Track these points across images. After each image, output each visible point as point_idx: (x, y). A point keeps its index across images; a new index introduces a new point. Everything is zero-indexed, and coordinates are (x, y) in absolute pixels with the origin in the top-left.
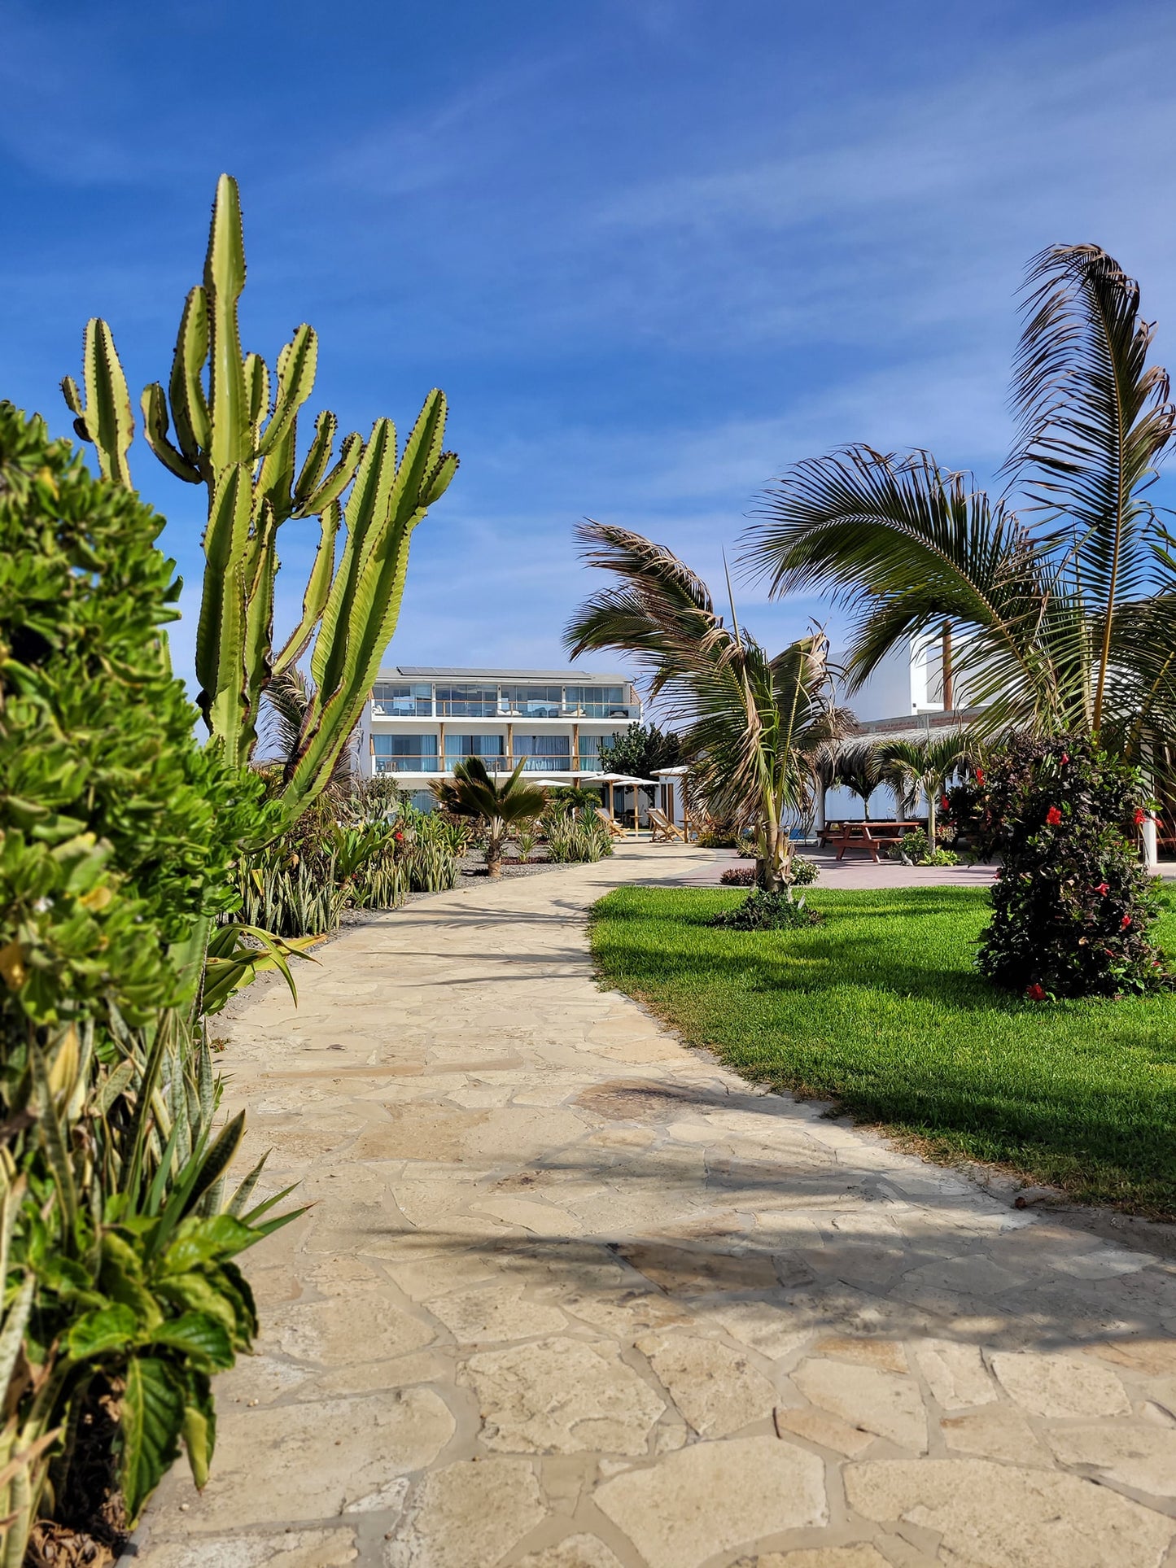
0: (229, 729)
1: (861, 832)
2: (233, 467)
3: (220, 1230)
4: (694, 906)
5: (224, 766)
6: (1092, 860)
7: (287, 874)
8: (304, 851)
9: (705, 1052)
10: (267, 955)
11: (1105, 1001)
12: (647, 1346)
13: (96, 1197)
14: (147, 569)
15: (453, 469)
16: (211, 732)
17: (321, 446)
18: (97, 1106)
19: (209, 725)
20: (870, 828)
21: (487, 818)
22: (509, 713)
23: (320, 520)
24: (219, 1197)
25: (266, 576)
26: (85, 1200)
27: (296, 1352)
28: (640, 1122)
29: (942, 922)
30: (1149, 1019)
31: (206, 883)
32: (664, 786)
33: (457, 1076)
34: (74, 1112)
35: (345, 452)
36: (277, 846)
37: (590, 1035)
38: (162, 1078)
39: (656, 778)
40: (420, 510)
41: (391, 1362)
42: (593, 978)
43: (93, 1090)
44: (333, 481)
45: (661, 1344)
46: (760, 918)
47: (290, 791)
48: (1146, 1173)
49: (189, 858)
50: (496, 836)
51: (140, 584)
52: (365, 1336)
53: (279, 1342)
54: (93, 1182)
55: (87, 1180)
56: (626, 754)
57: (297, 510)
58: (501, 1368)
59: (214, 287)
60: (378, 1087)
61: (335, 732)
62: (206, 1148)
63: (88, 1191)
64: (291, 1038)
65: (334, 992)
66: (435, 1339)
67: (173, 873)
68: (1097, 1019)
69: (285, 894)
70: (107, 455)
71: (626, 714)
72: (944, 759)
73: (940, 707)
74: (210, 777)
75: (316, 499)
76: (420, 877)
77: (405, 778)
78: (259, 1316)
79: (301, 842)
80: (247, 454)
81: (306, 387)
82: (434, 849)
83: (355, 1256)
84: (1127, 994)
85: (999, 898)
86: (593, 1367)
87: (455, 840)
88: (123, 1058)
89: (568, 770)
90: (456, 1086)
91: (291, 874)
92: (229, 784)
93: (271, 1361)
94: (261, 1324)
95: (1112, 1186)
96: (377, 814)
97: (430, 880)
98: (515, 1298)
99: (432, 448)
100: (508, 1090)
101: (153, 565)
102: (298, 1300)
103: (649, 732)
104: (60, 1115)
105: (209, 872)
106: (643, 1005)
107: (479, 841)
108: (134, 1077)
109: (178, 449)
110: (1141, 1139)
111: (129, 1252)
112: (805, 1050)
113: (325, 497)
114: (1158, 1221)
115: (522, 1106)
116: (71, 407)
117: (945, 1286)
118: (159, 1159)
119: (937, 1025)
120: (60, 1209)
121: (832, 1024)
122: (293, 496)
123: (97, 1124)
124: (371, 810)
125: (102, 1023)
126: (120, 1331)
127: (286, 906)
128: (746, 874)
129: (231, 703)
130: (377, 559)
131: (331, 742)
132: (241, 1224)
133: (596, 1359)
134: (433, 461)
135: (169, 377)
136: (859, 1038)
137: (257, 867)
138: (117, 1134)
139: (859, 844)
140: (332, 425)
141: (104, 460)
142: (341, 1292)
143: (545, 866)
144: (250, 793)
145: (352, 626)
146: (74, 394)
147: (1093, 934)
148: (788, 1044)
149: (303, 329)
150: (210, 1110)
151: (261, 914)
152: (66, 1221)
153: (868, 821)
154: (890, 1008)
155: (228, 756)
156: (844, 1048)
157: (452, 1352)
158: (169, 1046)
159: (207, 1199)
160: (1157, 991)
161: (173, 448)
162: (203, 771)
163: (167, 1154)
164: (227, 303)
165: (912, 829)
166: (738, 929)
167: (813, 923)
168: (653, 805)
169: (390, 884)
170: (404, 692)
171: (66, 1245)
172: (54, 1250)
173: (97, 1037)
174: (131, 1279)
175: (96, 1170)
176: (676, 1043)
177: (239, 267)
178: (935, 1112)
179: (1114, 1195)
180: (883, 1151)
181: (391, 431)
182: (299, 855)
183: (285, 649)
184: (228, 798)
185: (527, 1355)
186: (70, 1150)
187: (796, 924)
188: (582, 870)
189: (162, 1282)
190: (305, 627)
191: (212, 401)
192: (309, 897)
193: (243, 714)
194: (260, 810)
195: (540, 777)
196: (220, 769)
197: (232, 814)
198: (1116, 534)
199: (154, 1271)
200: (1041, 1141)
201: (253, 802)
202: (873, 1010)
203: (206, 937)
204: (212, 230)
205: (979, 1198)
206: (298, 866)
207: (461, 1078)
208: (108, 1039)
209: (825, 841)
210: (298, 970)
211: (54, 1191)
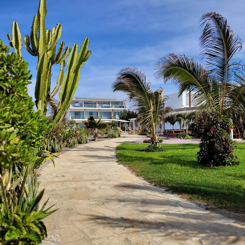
0: (42, 108)
1: (172, 132)
2: (44, 53)
3: (40, 214)
4: (138, 147)
5: (40, 116)
6: (221, 137)
7: (52, 140)
8: (56, 135)
9: (141, 177)
10: (48, 156)
11: (223, 167)
12: (129, 239)
13: (12, 207)
14: (25, 73)
15: (90, 54)
16: (38, 109)
17: (61, 49)
18: (13, 187)
19: (37, 107)
20: (174, 131)
21: (94, 129)
22: (99, 107)
23: (61, 64)
24: (39, 207)
25: (49, 76)
26: (10, 207)
27: (55, 240)
28: (127, 192)
29: (189, 150)
30: (232, 171)
31: (36, 141)
32: (131, 122)
33: (89, 182)
34: (8, 188)
35: (66, 50)
36: (50, 134)
37: (116, 174)
38: (27, 182)
39: (129, 121)
40: (83, 63)
41: (75, 242)
42: (117, 162)
43: (12, 184)
44: (63, 56)
45: (132, 238)
46: (151, 149)
47: (54, 122)
48: (233, 203)
49: (32, 135)
50: (96, 132)
51: (23, 76)
52: (70, 236)
53: (51, 238)
54: (12, 204)
55: (11, 203)
56: (123, 116)
57: (56, 62)
58: (98, 243)
59: (40, 15)
60: (72, 184)
61: (64, 109)
62: (36, 197)
63: (11, 206)
64: (53, 174)
65: (63, 165)
66: (84, 237)
67: (29, 138)
68: (222, 171)
69: (52, 144)
70: (17, 50)
71: (123, 107)
72: (190, 117)
73: (188, 106)
74: (37, 118)
75: (60, 60)
76: (80, 141)
77: (77, 120)
78: (47, 232)
79: (55, 133)
80: (46, 50)
81: (59, 36)
82: (83, 135)
83: (67, 220)
84: (228, 165)
85: (201, 146)
86: (118, 243)
87: (88, 133)
88: (18, 177)
89: (111, 119)
90: (88, 184)
91: (53, 140)
92: (41, 120)
93: (50, 242)
94: (48, 234)
95: (226, 205)
96: (71, 128)
97: (82, 142)
98: (101, 228)
99: (86, 49)
100: (99, 185)
101: (26, 72)
102: (55, 229)
103: (128, 111)
104: (5, 189)
105: (37, 138)
106: (127, 167)
107: (93, 134)
108: (21, 182)
109: (32, 49)
110: (232, 195)
111: (19, 218)
112: (161, 177)
113: (62, 60)
114: (236, 212)
115: (102, 188)
116: (9, 40)
117: (192, 226)
118: (26, 199)
119: (189, 172)
120: (5, 209)
121: (167, 172)
122: (55, 59)
123: (13, 191)
124: (70, 127)
125: (14, 170)
126: (17, 235)
127: (52, 147)
128: (148, 141)
129: (42, 103)
130: (74, 73)
131: (63, 111)
132: (44, 212)
133: (119, 241)
134: (86, 52)
135: (30, 34)
136: (173, 174)
137: (46, 138)
138: (17, 194)
139: (172, 135)
140: (63, 44)
141: (16, 51)
142: (64, 227)
143: (106, 139)
144: (46, 122)
145: (68, 87)
146: (10, 37)
147: (222, 153)
148: (158, 176)
149: (59, 24)
150: (37, 189)
151: (47, 148)
152: (6, 212)
153: (173, 130)
154: (179, 168)
155: (41, 114)
156: (170, 176)
157: (88, 240)
158: (28, 175)
159: (36, 208)
160: (234, 165)
161: (31, 49)
162: (36, 116)
163: (28, 198)
164: (43, 18)
165: (182, 131)
166: (147, 152)
167: (163, 151)
168: (129, 126)
169: (74, 142)
170: (77, 102)
171: (6, 217)
172: (4, 218)
173: (13, 173)
174: (20, 224)
175: (13, 201)
176: (134, 175)
177: (45, 11)
178: (189, 190)
179: (226, 207)
180: (178, 198)
181: (77, 46)
182: (55, 136)
183: (53, 92)
184: (41, 123)
185: (104, 240)
186: (7, 197)
187: (159, 151)
188: (114, 140)
189: (26, 225)
190: (57, 87)
191: (39, 39)
192: (57, 145)
193: (44, 105)
194: (48, 125)
195: (105, 120)
196: (39, 116)
197: (42, 126)
198: (226, 70)
199: (24, 223)
200: (211, 196)
201: (46, 123)
202: (175, 169)
203: (36, 152)
204: (40, 3)
205: (198, 208)
206: (55, 138)
207: (89, 183)
208: (15, 174)
209: (165, 134)
210: (55, 160)
211: (4, 205)
